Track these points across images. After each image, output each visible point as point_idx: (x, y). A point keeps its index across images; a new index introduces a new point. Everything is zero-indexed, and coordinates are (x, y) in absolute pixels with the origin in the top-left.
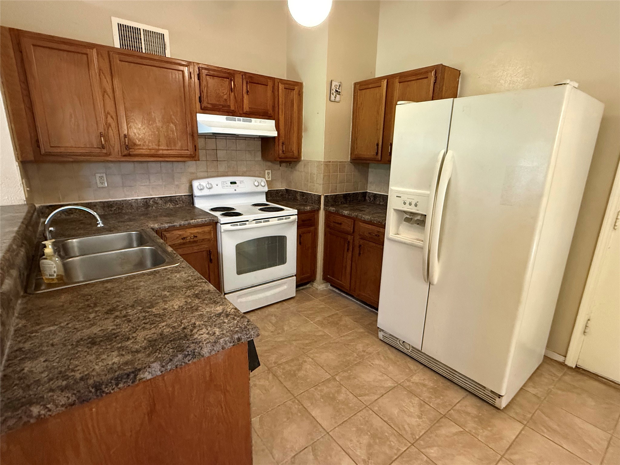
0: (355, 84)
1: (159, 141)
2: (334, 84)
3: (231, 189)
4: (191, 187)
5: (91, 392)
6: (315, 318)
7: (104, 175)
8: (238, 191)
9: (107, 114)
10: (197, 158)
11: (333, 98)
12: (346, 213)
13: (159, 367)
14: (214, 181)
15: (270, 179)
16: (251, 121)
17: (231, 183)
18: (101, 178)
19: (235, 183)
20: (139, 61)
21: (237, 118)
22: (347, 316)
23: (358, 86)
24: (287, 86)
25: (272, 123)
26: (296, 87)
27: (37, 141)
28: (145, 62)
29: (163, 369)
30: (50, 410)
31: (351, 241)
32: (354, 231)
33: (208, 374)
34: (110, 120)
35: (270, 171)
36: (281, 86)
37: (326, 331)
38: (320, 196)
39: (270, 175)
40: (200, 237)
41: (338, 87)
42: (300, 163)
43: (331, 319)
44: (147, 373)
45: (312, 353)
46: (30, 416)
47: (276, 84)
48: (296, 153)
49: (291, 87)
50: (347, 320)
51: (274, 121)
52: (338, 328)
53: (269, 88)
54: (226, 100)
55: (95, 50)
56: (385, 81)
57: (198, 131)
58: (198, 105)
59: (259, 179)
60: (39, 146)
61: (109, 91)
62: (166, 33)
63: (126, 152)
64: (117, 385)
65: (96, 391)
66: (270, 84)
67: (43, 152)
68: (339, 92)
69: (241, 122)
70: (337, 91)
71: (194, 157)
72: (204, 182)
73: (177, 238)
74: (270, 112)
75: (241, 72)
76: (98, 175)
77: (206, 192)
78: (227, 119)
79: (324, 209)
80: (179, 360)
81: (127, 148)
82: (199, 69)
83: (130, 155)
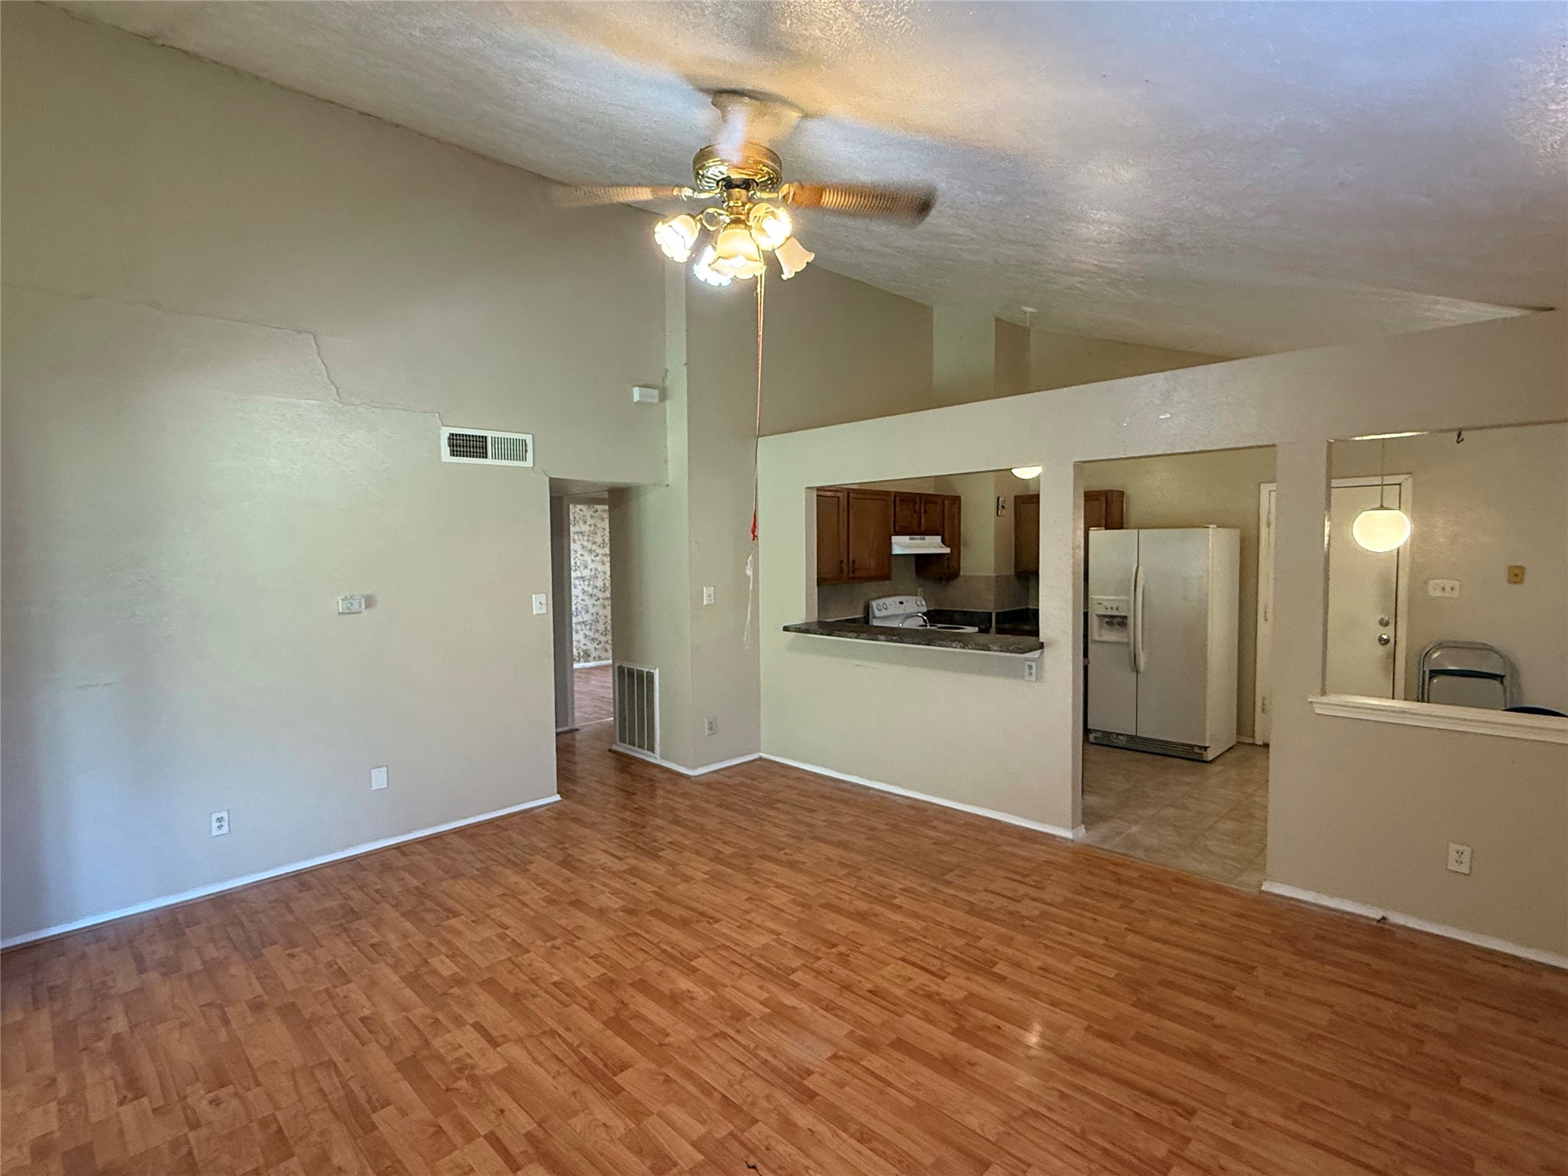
0: (1016, 498)
2: (1001, 499)
8: (906, 612)
11: (1000, 513)
14: (888, 601)
15: (928, 599)
16: (924, 539)
17: (900, 603)
19: (902, 603)
20: (863, 496)
24: (950, 501)
25: (940, 539)
26: (956, 502)
28: (866, 497)
35: (922, 589)
38: (991, 613)
39: (929, 595)
41: (1004, 502)
42: (959, 578)
47: (943, 501)
48: (953, 571)
57: (891, 552)
58: (893, 528)
59: (921, 599)
61: (846, 524)
70: (1003, 506)
71: (887, 577)
72: (880, 602)
77: (882, 613)
78: (910, 539)
79: (996, 626)
81: (853, 572)
82: (895, 496)
83: (853, 578)
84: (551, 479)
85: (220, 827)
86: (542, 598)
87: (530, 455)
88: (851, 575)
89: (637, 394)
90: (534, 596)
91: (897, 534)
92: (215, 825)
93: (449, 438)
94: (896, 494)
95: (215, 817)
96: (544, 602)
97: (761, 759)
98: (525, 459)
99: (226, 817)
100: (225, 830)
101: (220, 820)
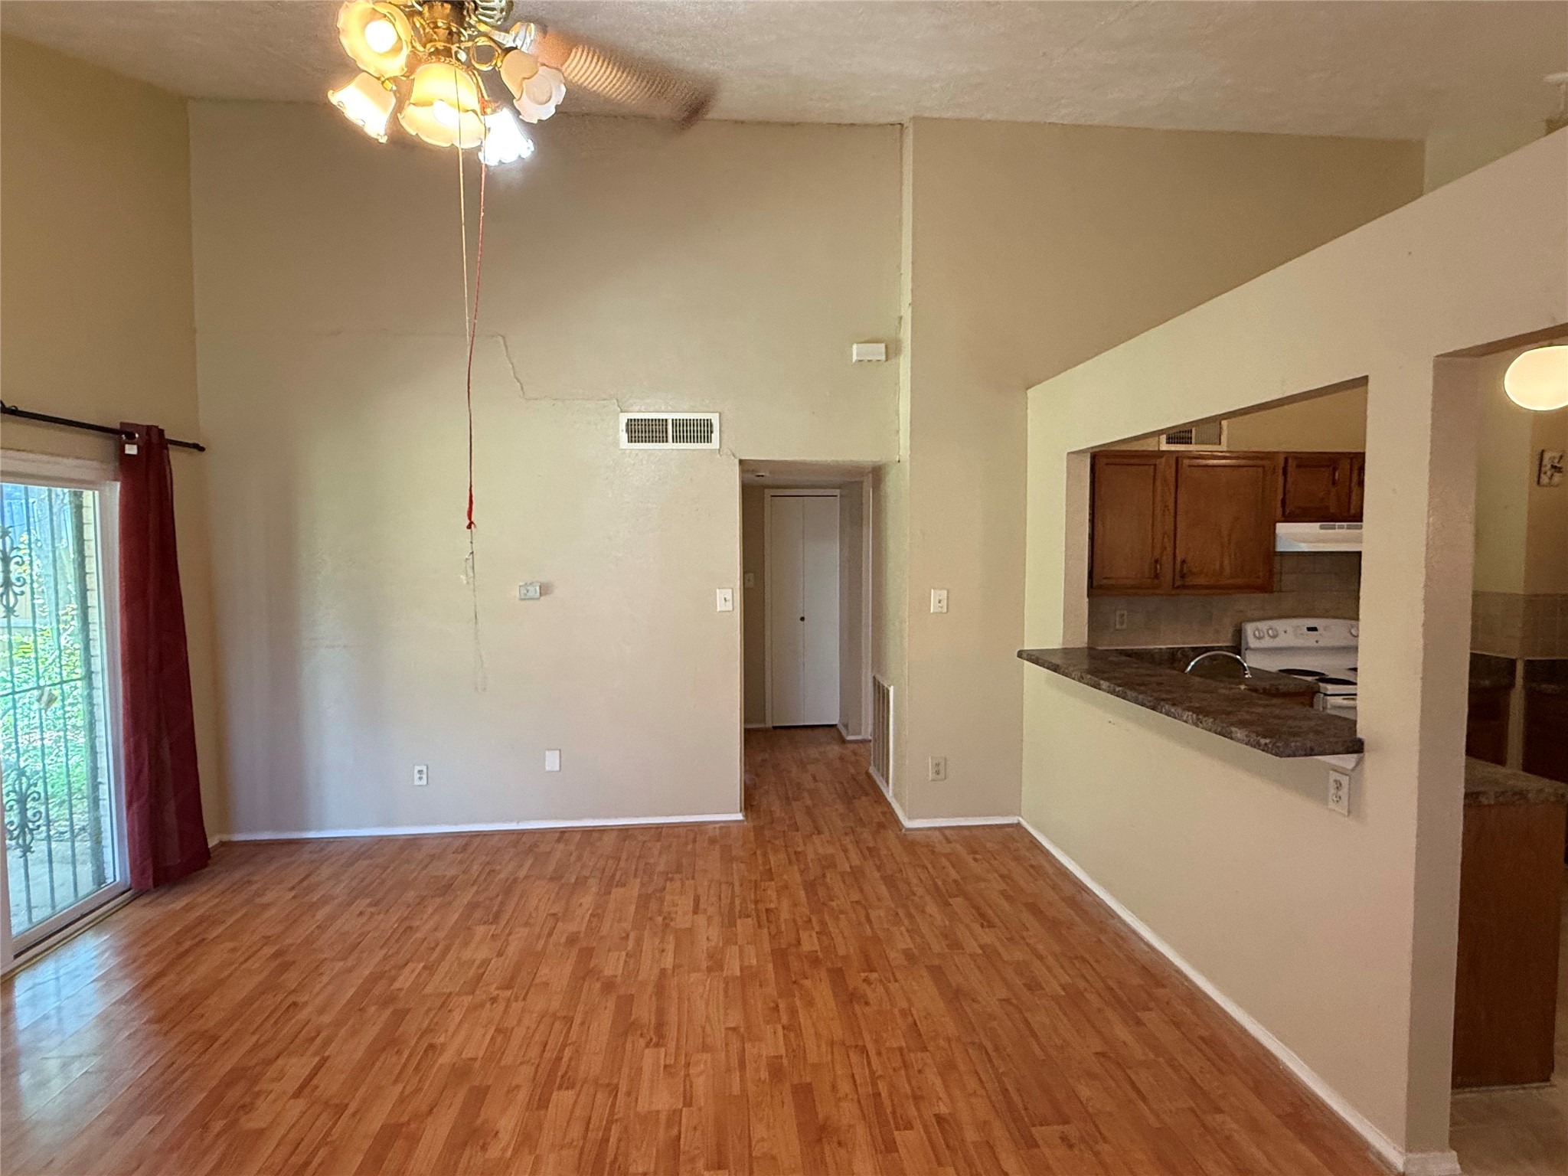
2: (1547, 456)
3: (1310, 640)
4: (1239, 633)
7: (1125, 612)
8: (1321, 644)
9: (1164, 534)
10: (1271, 590)
11: (1545, 479)
14: (1280, 625)
17: (1309, 629)
18: (1122, 615)
19: (1314, 629)
20: (1211, 462)
21: (1337, 524)
28: (1217, 462)
34: (1166, 542)
38: (1515, 660)
41: (1556, 460)
54: (1323, 499)
57: (1274, 547)
58: (1279, 511)
61: (1171, 505)
68: (1560, 468)
69: (1344, 531)
70: (1553, 467)
71: (1266, 588)
72: (1263, 625)
76: (1118, 613)
77: (1267, 643)
78: (1322, 528)
79: (1524, 687)
81: (1183, 576)
82: (1286, 459)
83: (1184, 587)
84: (741, 462)
85: (420, 778)
86: (728, 594)
87: (715, 436)
88: (1178, 583)
89: (856, 351)
90: (718, 590)
91: (1289, 518)
92: (417, 776)
93: (627, 425)
94: (1288, 457)
95: (418, 768)
96: (729, 597)
97: (1019, 825)
98: (709, 440)
99: (425, 770)
100: (424, 782)
101: (420, 772)
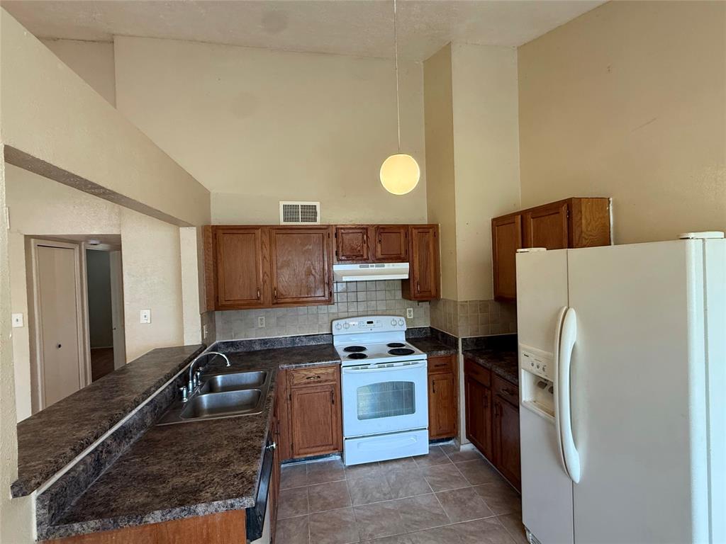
0: (493, 220)
1: (301, 291)
3: (368, 328)
4: (331, 327)
5: (110, 522)
6: (440, 487)
7: (264, 317)
8: (374, 330)
9: (264, 273)
10: (332, 302)
12: (481, 361)
13: (160, 515)
14: (350, 321)
15: (412, 317)
16: (384, 266)
17: (368, 323)
18: (261, 320)
20: (289, 231)
21: (370, 265)
22: (482, 495)
23: (495, 222)
24: (420, 230)
25: (406, 266)
26: (431, 230)
27: (218, 297)
28: (293, 232)
29: (163, 518)
30: (84, 530)
31: (489, 397)
32: (491, 385)
33: (205, 532)
34: (266, 278)
35: (412, 309)
36: (415, 232)
37: (446, 510)
38: (458, 338)
39: (412, 313)
40: (323, 378)
42: (440, 302)
43: (458, 494)
44: (151, 518)
45: (416, 536)
46: (72, 530)
47: (410, 230)
48: (433, 293)
49: (427, 230)
50: (480, 502)
51: (408, 263)
52: (462, 510)
53: (403, 235)
54: (359, 251)
55: (260, 230)
56: (520, 216)
58: (335, 258)
59: (397, 318)
60: (218, 301)
61: (267, 256)
62: (317, 204)
63: (275, 301)
64: (129, 522)
65: (114, 523)
66: (402, 231)
67: (220, 304)
69: (375, 268)
72: (341, 322)
73: (303, 377)
74: (403, 256)
75: (373, 226)
76: (259, 318)
78: (360, 267)
79: (463, 353)
80: (176, 513)
81: (276, 298)
82: (336, 229)
83: (277, 303)
86: (19, 316)
90: (12, 315)
91: (340, 262)
